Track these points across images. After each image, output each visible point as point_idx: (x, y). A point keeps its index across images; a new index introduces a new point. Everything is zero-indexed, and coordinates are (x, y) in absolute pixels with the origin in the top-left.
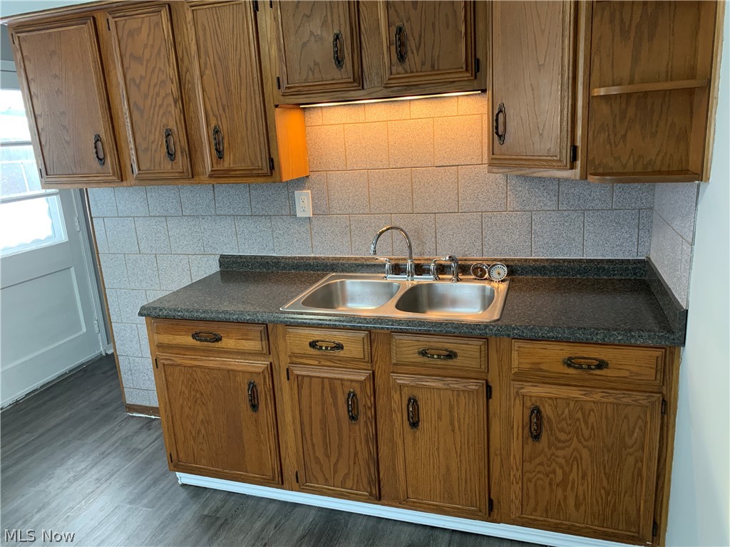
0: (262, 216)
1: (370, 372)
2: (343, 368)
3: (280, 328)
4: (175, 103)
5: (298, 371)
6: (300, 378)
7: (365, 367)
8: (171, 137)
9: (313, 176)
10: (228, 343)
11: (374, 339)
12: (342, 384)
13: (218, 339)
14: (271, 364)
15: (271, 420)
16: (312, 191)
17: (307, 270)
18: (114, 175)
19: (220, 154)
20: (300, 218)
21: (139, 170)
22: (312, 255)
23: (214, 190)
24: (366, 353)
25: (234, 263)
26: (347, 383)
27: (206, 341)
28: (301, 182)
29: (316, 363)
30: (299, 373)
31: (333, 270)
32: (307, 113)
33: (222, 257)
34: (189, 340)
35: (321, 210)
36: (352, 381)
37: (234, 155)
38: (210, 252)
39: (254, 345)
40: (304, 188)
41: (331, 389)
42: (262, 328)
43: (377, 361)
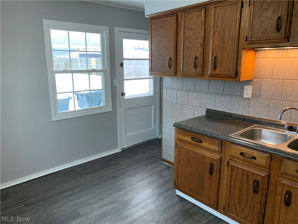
0: (228, 95)
1: (268, 173)
2: (255, 168)
3: (228, 144)
4: (201, 46)
5: (232, 163)
6: (233, 167)
7: (266, 171)
8: (197, 59)
9: (255, 80)
10: (205, 144)
11: (273, 159)
12: (253, 175)
13: (201, 142)
14: (221, 157)
15: (217, 181)
16: (253, 86)
17: (244, 121)
18: (173, 73)
19: (215, 67)
20: (245, 98)
21: (183, 71)
22: (248, 115)
23: (209, 82)
24: (268, 164)
25: (212, 112)
26: (255, 175)
27: (196, 141)
28: (248, 82)
29: (242, 162)
30: (233, 164)
31: (256, 123)
32: (257, 52)
33: (208, 109)
34: (189, 139)
35: (255, 95)
36: (258, 175)
37: (221, 68)
38: (203, 107)
39: (215, 148)
40: (249, 85)
41: (247, 176)
42: (220, 141)
43: (273, 169)
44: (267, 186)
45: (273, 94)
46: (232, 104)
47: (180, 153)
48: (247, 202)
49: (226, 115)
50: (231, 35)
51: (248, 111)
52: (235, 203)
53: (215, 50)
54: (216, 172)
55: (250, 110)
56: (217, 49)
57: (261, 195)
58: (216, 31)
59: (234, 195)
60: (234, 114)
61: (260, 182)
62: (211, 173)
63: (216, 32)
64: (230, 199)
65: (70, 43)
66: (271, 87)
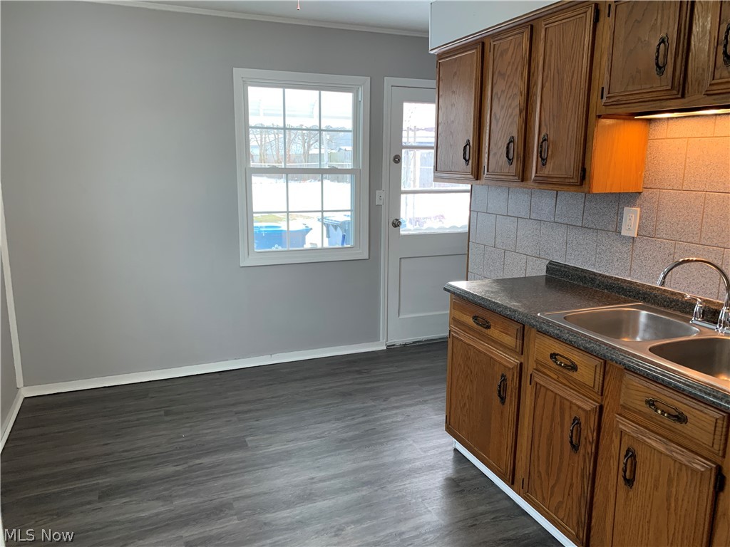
0: (590, 228)
1: (597, 404)
2: (576, 391)
3: (534, 331)
4: (520, 114)
5: (538, 379)
6: (538, 386)
7: (596, 399)
8: (512, 144)
9: (646, 193)
10: (494, 332)
11: (609, 372)
12: (571, 407)
13: (488, 327)
14: (521, 364)
16: (641, 208)
18: (472, 174)
19: (543, 161)
20: (625, 237)
21: (488, 171)
22: (629, 279)
23: (556, 198)
24: (597, 383)
26: (575, 408)
27: (481, 325)
28: (630, 197)
29: (555, 377)
30: (538, 381)
32: (652, 125)
33: (551, 263)
34: (470, 321)
35: (646, 232)
36: (579, 407)
39: (510, 340)
40: (634, 205)
41: (561, 408)
42: (519, 327)
43: (607, 396)
44: (595, 434)
45: (682, 229)
46: (598, 251)
47: (455, 350)
48: (560, 469)
49: (585, 277)
50: (574, 85)
51: (630, 270)
52: (539, 472)
53: (545, 121)
54: (511, 397)
55: (634, 266)
56: (547, 119)
57: (584, 456)
58: (547, 77)
59: (538, 451)
60: (600, 275)
61: (582, 424)
62: (503, 400)
63: (547, 81)
64: (532, 461)
65: (287, 113)
66: (680, 211)
